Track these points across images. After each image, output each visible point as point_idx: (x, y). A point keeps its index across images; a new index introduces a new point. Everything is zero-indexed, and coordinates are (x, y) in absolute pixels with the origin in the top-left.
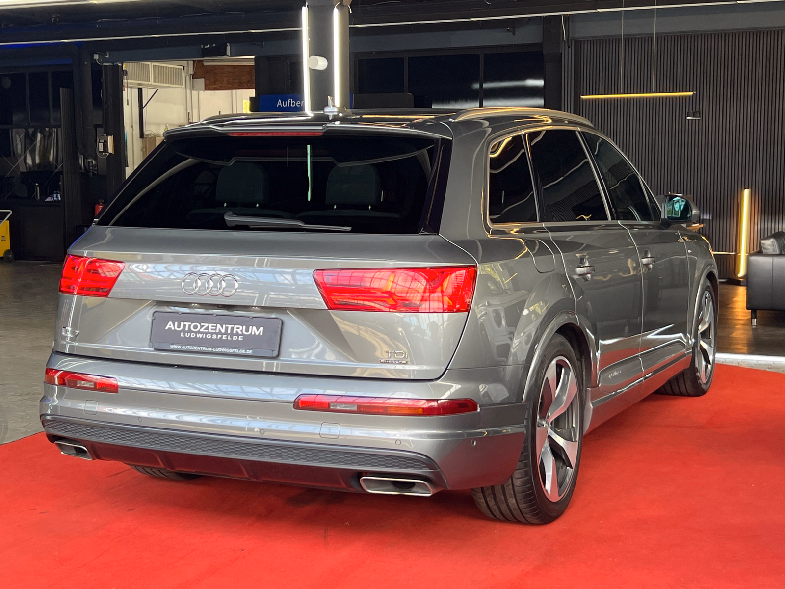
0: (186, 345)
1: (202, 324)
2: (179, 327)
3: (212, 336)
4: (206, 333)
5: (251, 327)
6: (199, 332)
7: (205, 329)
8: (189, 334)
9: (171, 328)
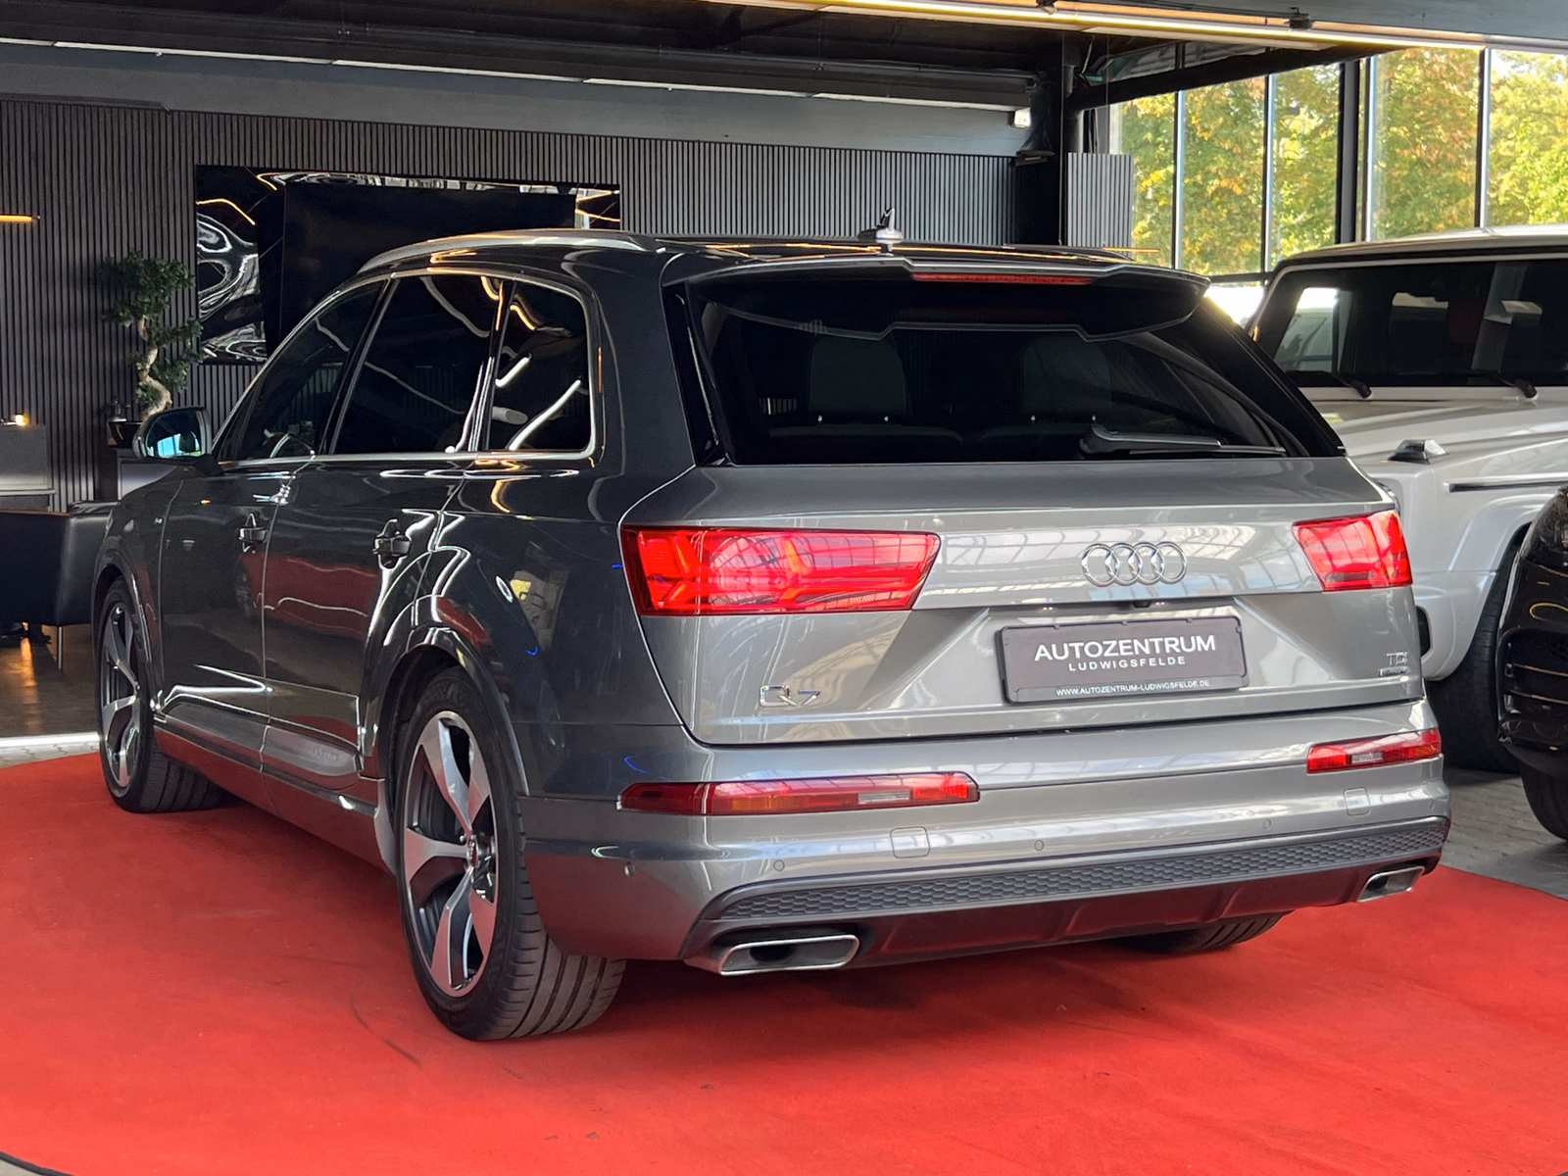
0: (1087, 686)
1: (1105, 643)
2: (1061, 652)
3: (1129, 663)
4: (1117, 659)
5: (1193, 638)
6: (1103, 658)
7: (1112, 652)
8: (1085, 664)
9: (1046, 658)
